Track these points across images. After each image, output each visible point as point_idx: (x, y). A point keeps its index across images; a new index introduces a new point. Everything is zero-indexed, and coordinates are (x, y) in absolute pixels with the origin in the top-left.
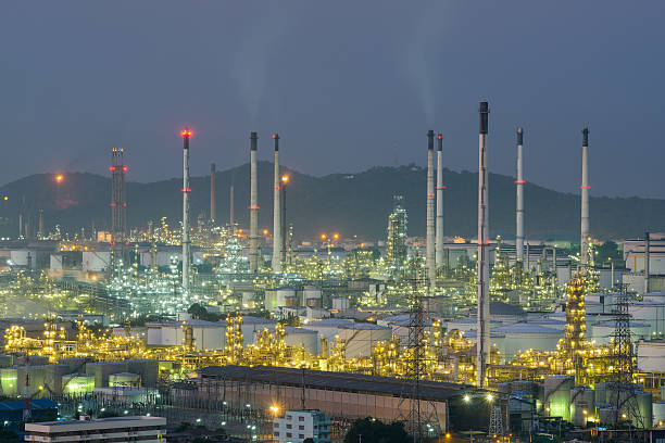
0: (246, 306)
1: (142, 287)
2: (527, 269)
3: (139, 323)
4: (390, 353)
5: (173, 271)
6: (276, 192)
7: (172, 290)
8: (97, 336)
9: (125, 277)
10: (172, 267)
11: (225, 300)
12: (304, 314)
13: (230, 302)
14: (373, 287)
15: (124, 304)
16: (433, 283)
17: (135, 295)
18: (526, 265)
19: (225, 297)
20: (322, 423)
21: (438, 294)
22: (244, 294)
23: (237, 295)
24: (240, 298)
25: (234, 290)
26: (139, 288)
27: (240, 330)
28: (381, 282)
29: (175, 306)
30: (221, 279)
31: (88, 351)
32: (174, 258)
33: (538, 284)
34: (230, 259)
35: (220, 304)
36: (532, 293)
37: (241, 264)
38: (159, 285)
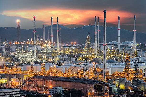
0: (49, 60)
1: (23, 56)
2: (120, 51)
3: (21, 65)
4: (82, 72)
5: (31, 52)
6: (58, 32)
7: (31, 56)
8: (9, 68)
9: (19, 53)
10: (31, 51)
11: (44, 59)
12: (63, 62)
13: (46, 59)
14: (81, 55)
15: (18, 60)
16: (96, 54)
17: (21, 57)
18: (119, 50)
19: (44, 58)
20: (61, 90)
21: (97, 57)
22: (49, 57)
23: (47, 58)
24: (48, 58)
25: (47, 56)
26: (22, 56)
27: (44, 67)
28: (84, 54)
29: (31, 60)
30: (44, 54)
31: (6, 72)
32: (31, 48)
33: (122, 55)
34: (46, 48)
35: (43, 60)
36: (121, 57)
37: (49, 50)
38: (28, 55)
